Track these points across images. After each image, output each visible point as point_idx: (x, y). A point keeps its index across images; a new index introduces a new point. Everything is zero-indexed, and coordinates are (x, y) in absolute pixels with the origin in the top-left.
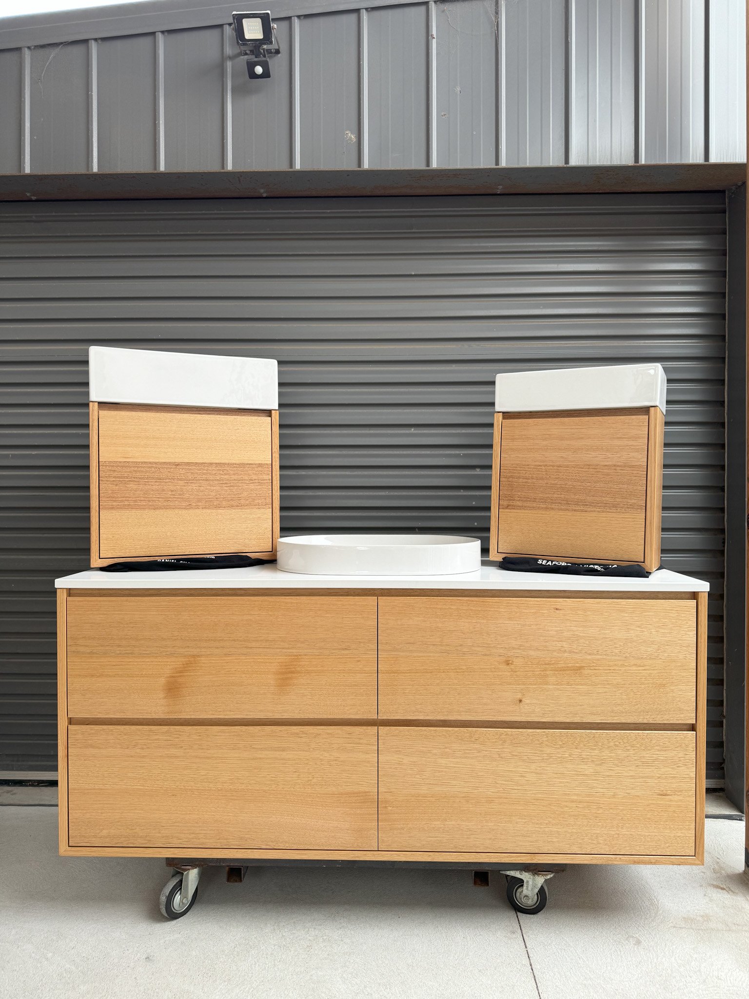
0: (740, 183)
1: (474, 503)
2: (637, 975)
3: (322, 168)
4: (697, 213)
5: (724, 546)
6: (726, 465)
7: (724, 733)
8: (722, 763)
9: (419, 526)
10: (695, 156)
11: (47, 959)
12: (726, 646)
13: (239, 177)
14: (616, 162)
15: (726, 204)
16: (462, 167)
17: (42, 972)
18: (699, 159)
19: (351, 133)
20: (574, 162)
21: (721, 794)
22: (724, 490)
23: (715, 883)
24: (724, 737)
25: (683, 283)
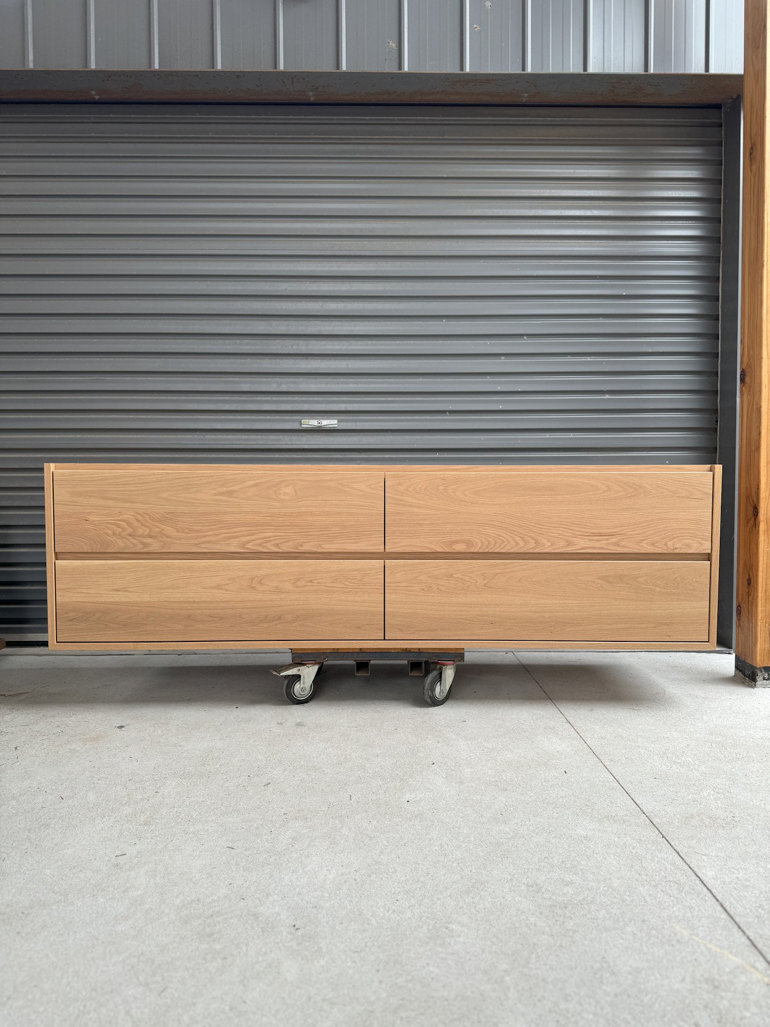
0: (735, 96)
1: (499, 388)
3: (366, 69)
4: (696, 126)
5: (717, 425)
9: (450, 409)
10: (697, 68)
13: (292, 78)
14: (628, 70)
15: (722, 119)
16: (492, 72)
18: (701, 70)
19: (393, 42)
20: (591, 69)
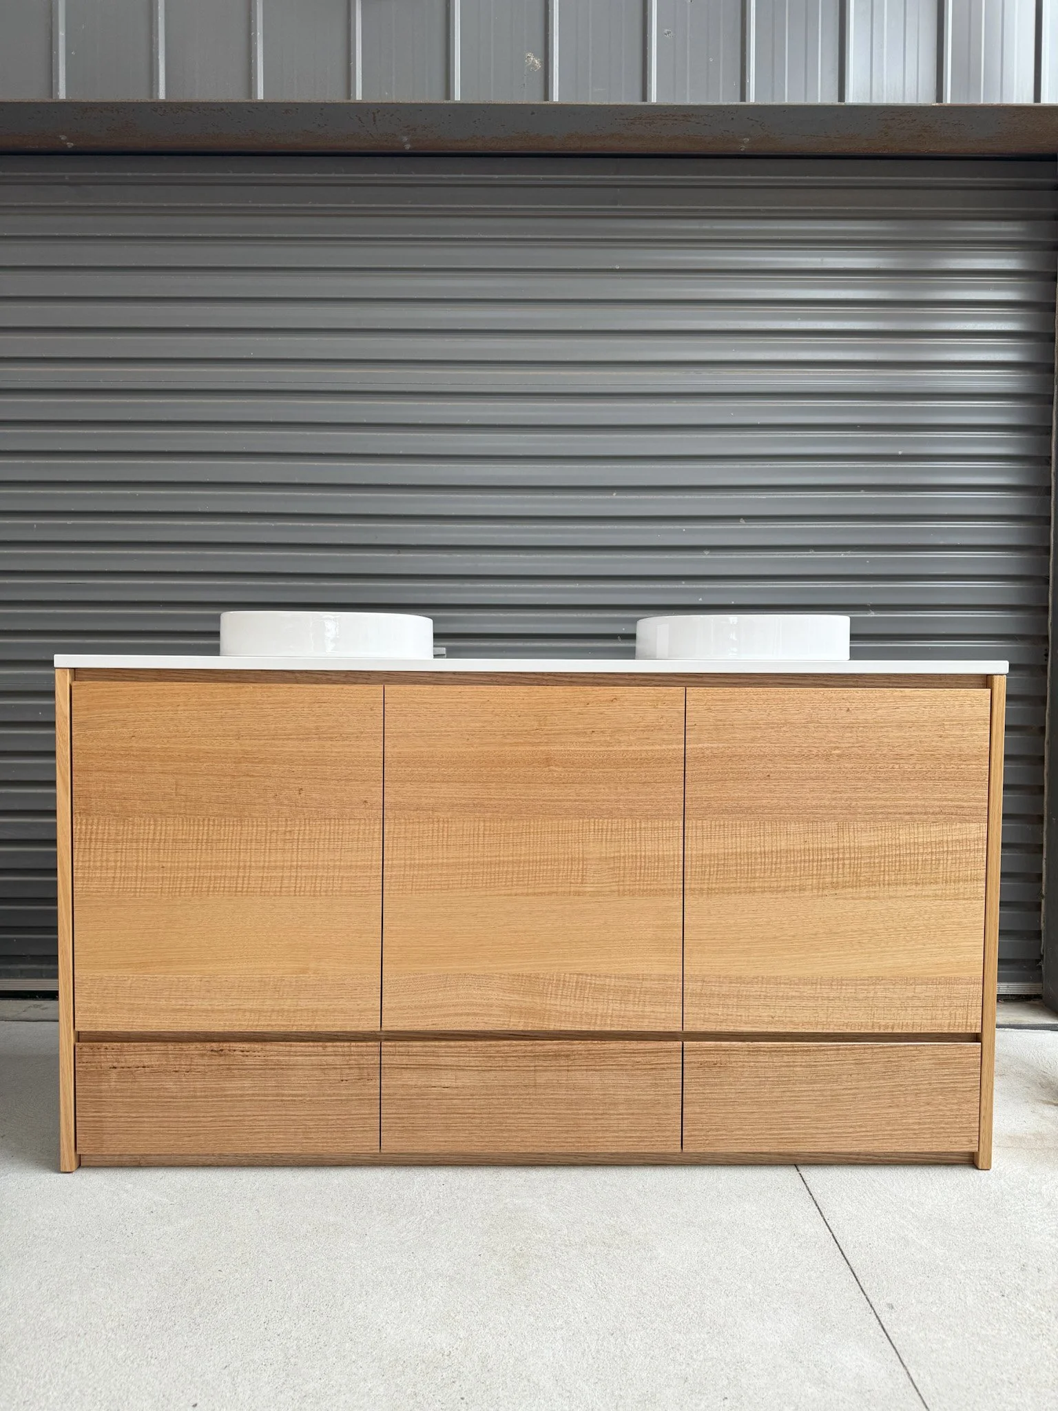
1: (700, 599)
2: (956, 1199)
3: (493, 99)
5: (1047, 660)
6: (1052, 546)
7: (1042, 919)
8: (1038, 961)
10: (1021, 95)
11: (127, 1191)
12: (1048, 798)
13: (374, 113)
14: (910, 100)
16: (692, 103)
17: (122, 1205)
18: (1026, 99)
19: (535, 56)
20: (852, 98)
21: (1037, 1002)
22: (1049, 582)
23: (1045, 1099)
24: (1042, 925)
25: (998, 288)
